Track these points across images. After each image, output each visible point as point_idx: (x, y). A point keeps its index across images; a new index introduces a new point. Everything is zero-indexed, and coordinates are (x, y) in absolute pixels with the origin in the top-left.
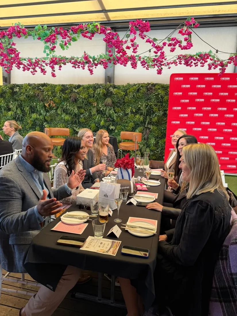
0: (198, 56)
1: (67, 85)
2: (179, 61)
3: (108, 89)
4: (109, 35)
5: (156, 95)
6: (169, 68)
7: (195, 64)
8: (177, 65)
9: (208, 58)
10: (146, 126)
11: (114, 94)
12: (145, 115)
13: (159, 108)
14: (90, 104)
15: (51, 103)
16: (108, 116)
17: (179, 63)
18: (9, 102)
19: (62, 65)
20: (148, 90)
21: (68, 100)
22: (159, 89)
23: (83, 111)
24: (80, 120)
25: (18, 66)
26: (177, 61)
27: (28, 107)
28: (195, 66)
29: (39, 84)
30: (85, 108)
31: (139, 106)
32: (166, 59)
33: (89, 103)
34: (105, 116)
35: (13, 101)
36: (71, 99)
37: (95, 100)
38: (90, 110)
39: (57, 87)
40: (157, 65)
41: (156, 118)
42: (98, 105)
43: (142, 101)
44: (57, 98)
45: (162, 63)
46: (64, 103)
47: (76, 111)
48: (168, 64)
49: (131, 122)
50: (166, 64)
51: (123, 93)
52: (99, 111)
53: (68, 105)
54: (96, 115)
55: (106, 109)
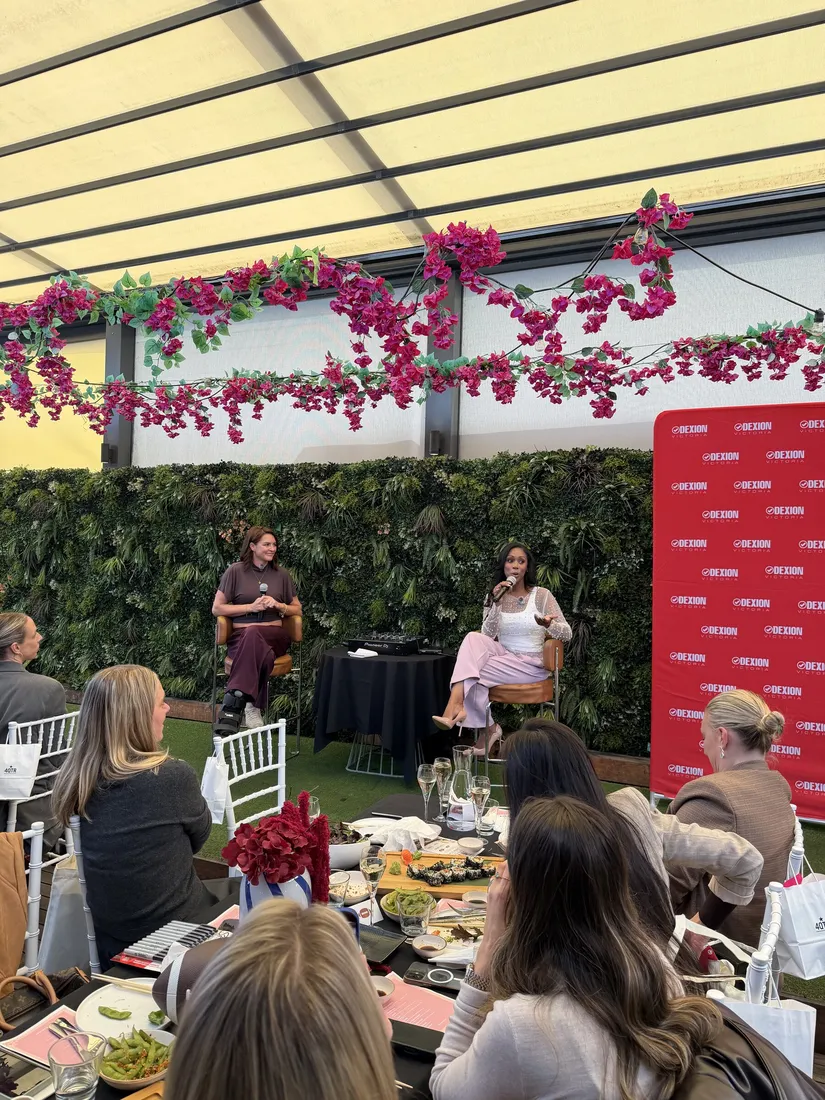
0: (759, 339)
1: (293, 465)
2: (677, 363)
3: (429, 476)
4: (354, 287)
5: (608, 493)
6: (642, 392)
7: (746, 369)
8: (672, 378)
9: (799, 344)
10: (575, 610)
11: (451, 493)
12: (569, 566)
13: (623, 542)
14: (369, 530)
15: (242, 529)
16: (430, 570)
17: (680, 372)
18: (114, 527)
19: (264, 401)
20: (576, 474)
21: (296, 516)
22: (620, 468)
24: (334, 584)
25: (128, 411)
26: (672, 363)
27: (166, 542)
28: (750, 379)
29: (206, 467)
30: (350, 543)
31: (545, 534)
32: (630, 359)
33: (365, 526)
34: (422, 571)
35: (123, 525)
36: (303, 512)
37: (384, 515)
38: (367, 549)
39: (260, 474)
40: (590, 384)
41: (613, 580)
42: (394, 532)
43: (554, 515)
44: (259, 512)
45: (612, 377)
46: (282, 528)
47: (318, 552)
48: (637, 378)
50: (629, 378)
51: (481, 488)
52: (397, 555)
53: (294, 533)
54: (388, 567)
55: (422, 547)
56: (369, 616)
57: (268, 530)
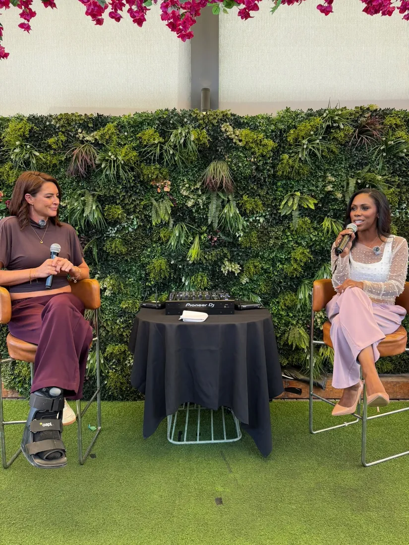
1: (51, 116)
3: (216, 129)
11: (238, 147)
14: (147, 186)
16: (216, 225)
20: (362, 130)
23: (118, 211)
24: (108, 246)
30: (126, 201)
31: (329, 188)
33: (142, 183)
34: (204, 228)
36: (72, 167)
37: (165, 171)
38: (145, 207)
42: (175, 190)
43: (336, 170)
44: (11, 169)
47: (92, 212)
49: (300, 244)
51: (271, 144)
52: (179, 213)
54: (171, 226)
55: (207, 205)
56: (147, 274)
57: (49, 177)
